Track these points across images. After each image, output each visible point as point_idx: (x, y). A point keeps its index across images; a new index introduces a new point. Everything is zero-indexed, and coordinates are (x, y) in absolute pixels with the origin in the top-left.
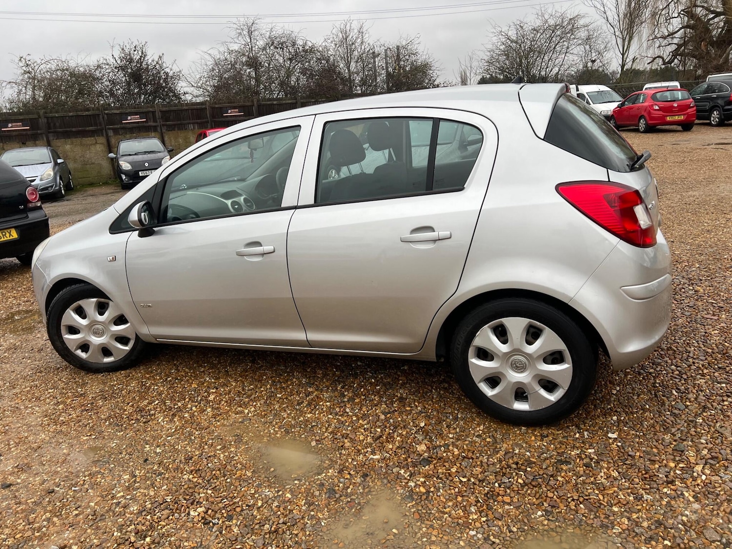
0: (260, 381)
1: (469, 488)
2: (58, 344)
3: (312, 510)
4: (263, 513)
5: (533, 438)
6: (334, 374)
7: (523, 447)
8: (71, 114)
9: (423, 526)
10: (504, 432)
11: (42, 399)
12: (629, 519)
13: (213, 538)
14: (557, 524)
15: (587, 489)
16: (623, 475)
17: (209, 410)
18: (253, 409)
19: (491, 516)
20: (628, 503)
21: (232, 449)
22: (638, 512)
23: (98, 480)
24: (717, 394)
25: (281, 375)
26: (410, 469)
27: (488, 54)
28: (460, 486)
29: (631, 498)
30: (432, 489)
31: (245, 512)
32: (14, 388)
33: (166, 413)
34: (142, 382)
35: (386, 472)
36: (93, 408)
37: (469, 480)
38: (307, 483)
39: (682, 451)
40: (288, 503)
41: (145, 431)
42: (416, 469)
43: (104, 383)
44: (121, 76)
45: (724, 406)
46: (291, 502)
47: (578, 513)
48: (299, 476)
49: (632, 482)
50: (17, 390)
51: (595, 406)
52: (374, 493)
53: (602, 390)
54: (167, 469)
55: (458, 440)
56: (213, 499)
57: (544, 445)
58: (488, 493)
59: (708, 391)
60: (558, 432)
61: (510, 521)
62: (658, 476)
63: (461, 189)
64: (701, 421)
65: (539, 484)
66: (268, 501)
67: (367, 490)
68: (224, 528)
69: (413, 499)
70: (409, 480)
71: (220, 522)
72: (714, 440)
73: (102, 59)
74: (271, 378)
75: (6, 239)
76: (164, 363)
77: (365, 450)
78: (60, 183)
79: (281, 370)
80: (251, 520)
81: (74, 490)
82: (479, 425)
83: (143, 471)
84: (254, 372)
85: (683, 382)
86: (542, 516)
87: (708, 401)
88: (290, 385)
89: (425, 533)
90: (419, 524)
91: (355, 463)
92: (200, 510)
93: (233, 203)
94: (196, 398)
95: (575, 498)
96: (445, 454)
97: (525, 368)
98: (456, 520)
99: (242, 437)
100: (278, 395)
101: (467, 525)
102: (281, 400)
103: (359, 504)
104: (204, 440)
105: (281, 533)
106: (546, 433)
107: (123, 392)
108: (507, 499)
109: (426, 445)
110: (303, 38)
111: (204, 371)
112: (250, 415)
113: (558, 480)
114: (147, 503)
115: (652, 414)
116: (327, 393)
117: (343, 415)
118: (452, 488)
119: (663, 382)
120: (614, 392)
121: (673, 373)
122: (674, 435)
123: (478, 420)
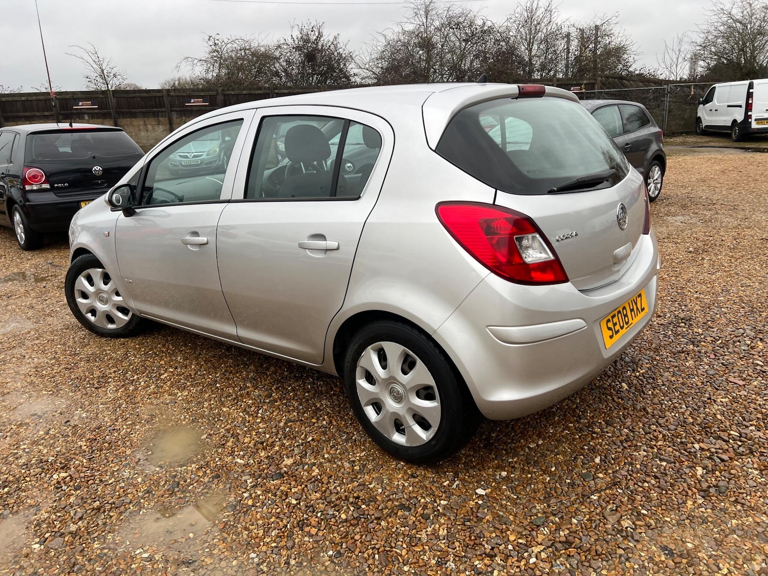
0: (215, 368)
1: (291, 511)
3: (144, 498)
4: (106, 490)
5: (400, 476)
7: (383, 482)
9: (219, 537)
10: (380, 463)
11: (47, 352)
13: (51, 501)
14: (337, 567)
15: (398, 541)
16: (450, 536)
17: (153, 387)
18: (187, 393)
19: (283, 544)
20: (425, 565)
21: (137, 427)
23: (21, 430)
24: (645, 472)
25: (238, 365)
26: (259, 480)
29: (433, 562)
30: (258, 505)
31: (93, 486)
32: (37, 339)
33: (119, 383)
34: (128, 352)
35: (236, 478)
36: (73, 367)
37: (299, 503)
38: (164, 472)
39: (538, 526)
40: (132, 487)
41: (90, 396)
42: (264, 481)
43: (100, 347)
46: (135, 486)
47: (366, 562)
48: (165, 463)
50: (37, 342)
51: (496, 456)
52: (209, 495)
53: (520, 441)
54: (75, 433)
55: (329, 461)
56: (81, 468)
57: (403, 485)
58: (303, 520)
59: (638, 466)
60: (430, 476)
64: (596, 498)
67: (205, 491)
69: (234, 509)
70: (248, 490)
71: (68, 490)
73: (282, 39)
74: (228, 367)
76: (160, 337)
80: (90, 494)
82: (363, 451)
83: (57, 431)
85: (619, 450)
86: (331, 556)
87: (626, 478)
88: (237, 377)
89: (213, 544)
90: (217, 534)
91: (219, 463)
92: (63, 475)
94: (152, 374)
95: (377, 546)
96: (302, 473)
97: (402, 399)
98: (250, 539)
99: (155, 417)
100: (218, 385)
101: (255, 547)
102: (216, 390)
103: (187, 502)
104: (124, 414)
105: (101, 512)
106: (418, 473)
107: (106, 358)
108: (314, 531)
109: (294, 460)
110: (484, 18)
111: (182, 351)
112: (179, 398)
113: (380, 524)
114: (34, 459)
115: (549, 478)
116: (259, 391)
117: (252, 415)
118: (276, 507)
119: (596, 445)
120: (532, 446)
121: (618, 437)
122: (549, 506)
123: (367, 445)
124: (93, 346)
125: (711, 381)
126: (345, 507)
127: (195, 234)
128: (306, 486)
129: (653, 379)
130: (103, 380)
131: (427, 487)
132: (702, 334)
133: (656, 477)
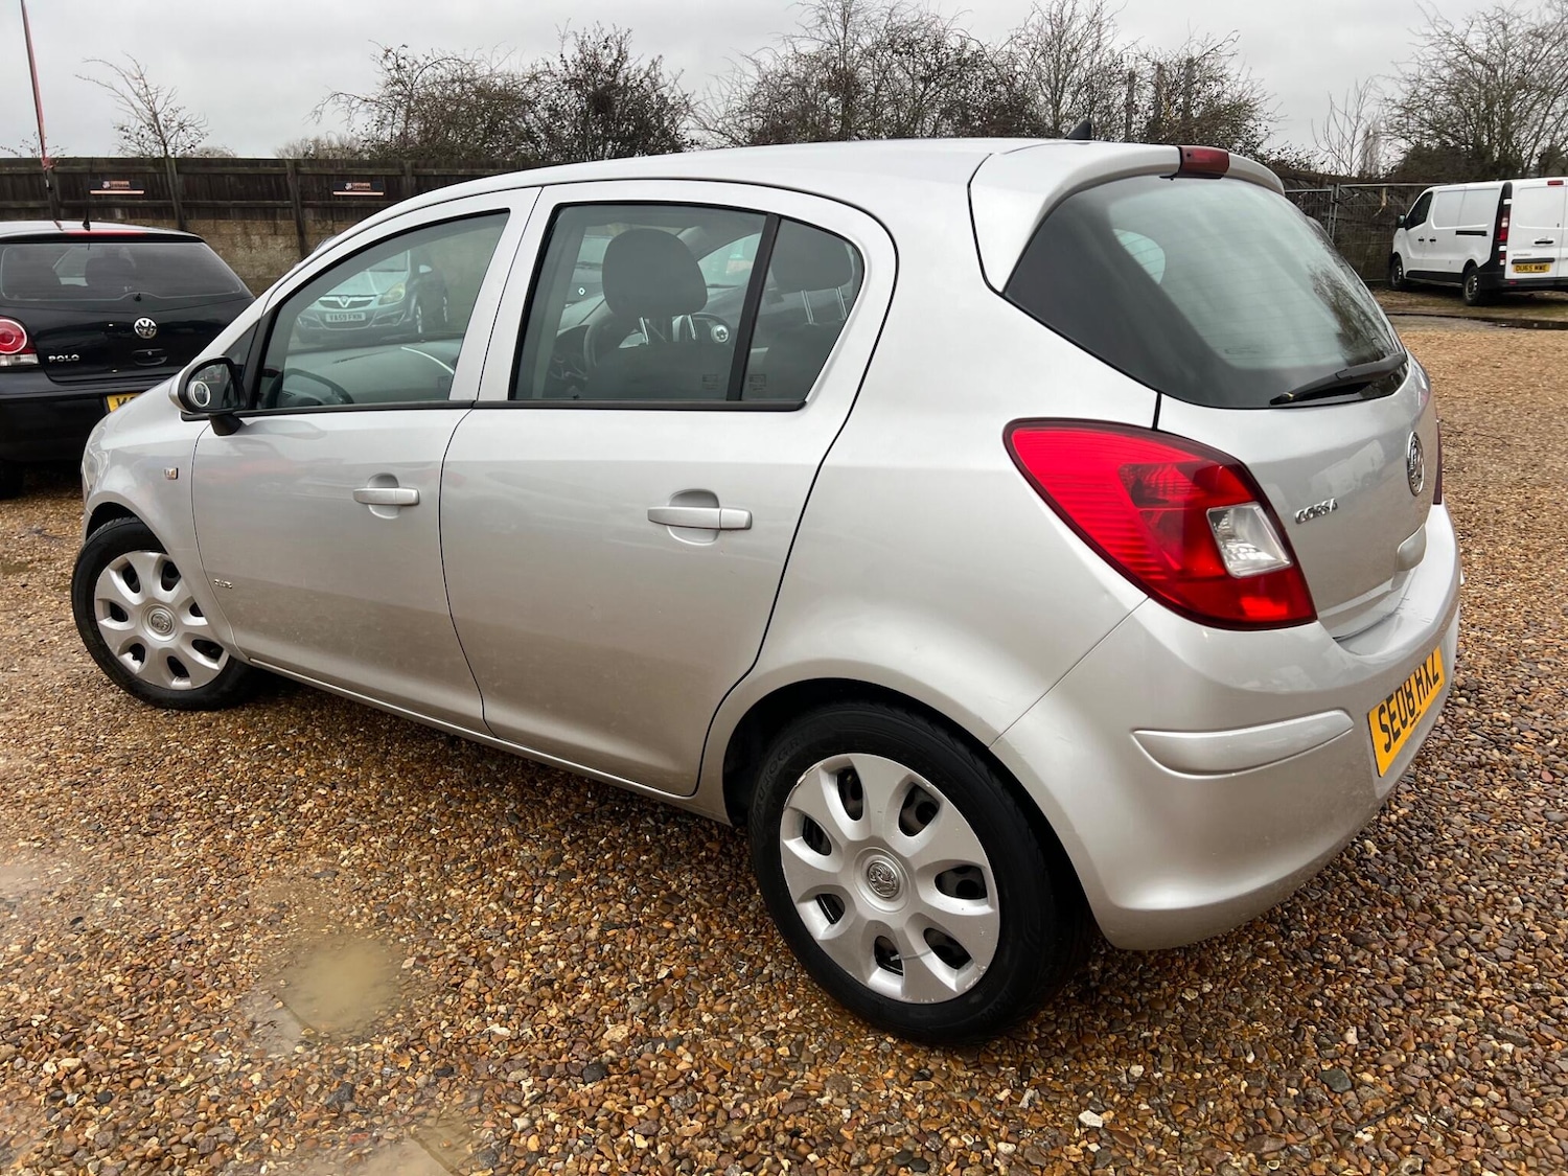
0: (425, 789)
1: (635, 1168)
2: (91, 636)
3: (270, 1129)
4: (173, 1106)
5: (890, 1074)
7: (850, 1089)
10: (837, 1038)
11: (28, 742)
13: (39, 1136)
17: (280, 833)
18: (361, 851)
21: (246, 936)
24: (1470, 1069)
25: (478, 783)
26: (551, 1080)
27: (1407, 87)
30: (552, 1150)
31: (143, 1094)
33: (199, 822)
34: (218, 744)
35: (493, 1076)
36: (92, 780)
37: (653, 1147)
38: (317, 1058)
40: (239, 1097)
41: (131, 854)
42: (563, 1083)
43: (154, 733)
44: (572, 101)
46: (245, 1096)
48: (317, 1034)
51: (1111, 1024)
52: (428, 1122)
53: (1159, 984)
54: (95, 950)
55: (715, 1032)
56: (111, 1045)
57: (901, 1099)
59: (1450, 1053)
60: (962, 1074)
63: (801, 406)
64: (1368, 1138)
66: (205, 1080)
67: (420, 1110)
68: (74, 1120)
70: (525, 1109)
71: (80, 1103)
73: (540, 62)
74: (454, 786)
77: (495, 1008)
78: (416, 312)
80: (135, 1117)
82: (792, 1005)
83: (52, 944)
85: (1397, 1011)
87: (1429, 1085)
88: (477, 811)
91: (449, 1035)
92: (68, 1062)
94: (278, 802)
96: (653, 1064)
97: (897, 891)
99: (288, 911)
100: (434, 831)
102: (430, 843)
103: (376, 1140)
104: (213, 902)
106: (932, 1066)
107: (168, 759)
109: (631, 1027)
110: (963, 34)
111: (346, 744)
112: (345, 863)
115: (1245, 1084)
116: (531, 847)
117: (520, 908)
118: (598, 1157)
119: (1341, 998)
120: (1189, 996)
121: (1387, 977)
122: (1261, 1160)
123: (801, 989)
124: (138, 731)
125: (1559, 836)
126: (769, 1159)
127: (389, 479)
128: (667, 1099)
129: (1432, 830)
130: (162, 815)
131: (958, 1106)
132: (1512, 724)
133: (1497, 1083)
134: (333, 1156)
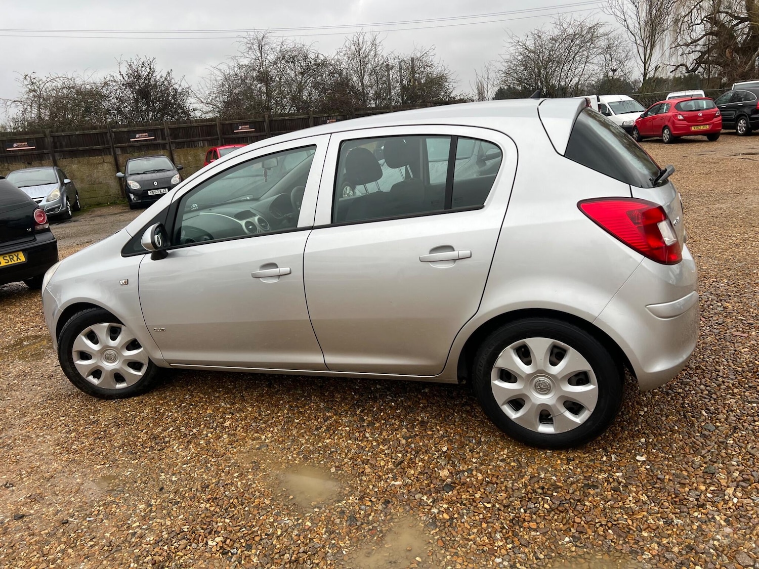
0: (277, 406)
1: (493, 513)
2: (70, 370)
3: (333, 539)
4: (283, 542)
5: (559, 462)
6: (353, 398)
7: (548, 471)
8: (77, 133)
9: (448, 553)
10: (529, 455)
11: (53, 427)
12: (659, 544)
13: (232, 568)
14: (585, 550)
15: (616, 514)
16: (653, 500)
17: (225, 436)
18: (270, 435)
19: (517, 543)
20: (658, 528)
21: (250, 477)
22: (668, 537)
23: (113, 510)
24: (748, 414)
25: (298, 399)
26: (433, 495)
27: (506, 64)
28: (484, 512)
29: (661, 523)
30: (456, 516)
31: (264, 541)
32: (25, 416)
33: (181, 440)
34: (156, 409)
35: (408, 499)
36: (107, 435)
37: (494, 506)
38: (328, 511)
39: (713, 474)
40: (308, 532)
41: (160, 459)
42: (439, 495)
43: (117, 410)
44: (129, 94)
45: (756, 426)
46: (311, 531)
47: (606, 539)
48: (318, 503)
49: (661, 506)
50: (28, 419)
51: (622, 428)
52: (396, 520)
53: (629, 411)
54: (183, 498)
55: (481, 464)
56: (231, 529)
57: (570, 469)
58: (514, 519)
59: (738, 411)
60: (585, 456)
61: (536, 548)
62: (689, 499)
63: (481, 207)
64: (732, 442)
65: (566, 509)
66: (287, 530)
67: (388, 517)
68: (243, 558)
69: (436, 526)
70: (432, 506)
71: (239, 552)
72: (745, 462)
73: (109, 76)
74: (288, 402)
75: (13, 262)
76: (178, 388)
77: (387, 476)
78: (67, 204)
79: (298, 394)
80: (270, 550)
81: (88, 521)
82: (503, 449)
83: (159, 500)
84: (271, 397)
85: (713, 402)
86: (570, 542)
87: (739, 422)
88: (308, 409)
89: (449, 561)
90: (443, 551)
91: (376, 490)
92: (218, 539)
93: (247, 224)
94: (211, 425)
95: (603, 523)
96: (468, 480)
97: (550, 390)
98: (481, 548)
99: (259, 464)
100: (296, 421)
101: (492, 553)
102: (299, 426)
103: (381, 531)
104: (220, 468)
105: (301, 562)
106: (572, 456)
107: (137, 419)
108: (533, 525)
109: (448, 470)
110: (315, 52)
111: (219, 397)
112: (267, 441)
113: (585, 505)
114: (163, 533)
115: (681, 436)
116: (345, 417)
117: (362, 440)
118: (476, 514)
119: (692, 402)
120: (642, 413)
121: (702, 392)
122: (704, 457)
123: (502, 443)
125: (720, 337)
126: (540, 499)
127: (271, 265)
128: (484, 489)
130: (159, 441)
131: (592, 466)
134: (368, 541)
